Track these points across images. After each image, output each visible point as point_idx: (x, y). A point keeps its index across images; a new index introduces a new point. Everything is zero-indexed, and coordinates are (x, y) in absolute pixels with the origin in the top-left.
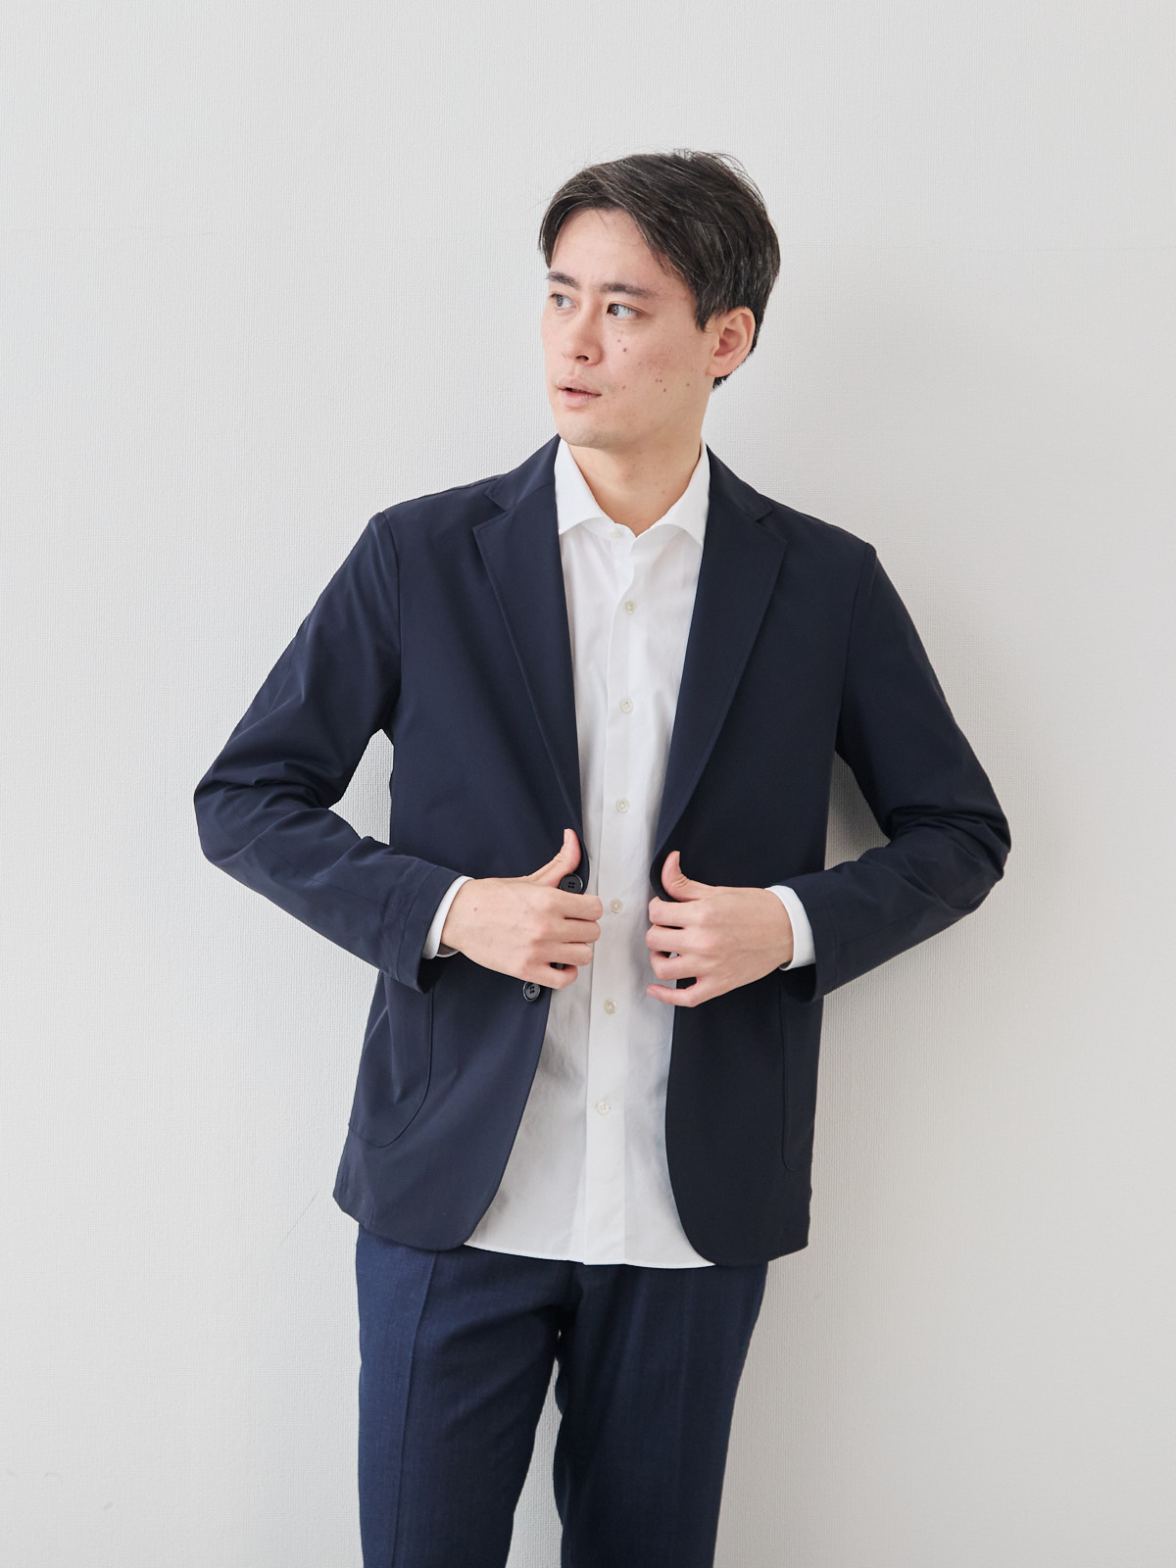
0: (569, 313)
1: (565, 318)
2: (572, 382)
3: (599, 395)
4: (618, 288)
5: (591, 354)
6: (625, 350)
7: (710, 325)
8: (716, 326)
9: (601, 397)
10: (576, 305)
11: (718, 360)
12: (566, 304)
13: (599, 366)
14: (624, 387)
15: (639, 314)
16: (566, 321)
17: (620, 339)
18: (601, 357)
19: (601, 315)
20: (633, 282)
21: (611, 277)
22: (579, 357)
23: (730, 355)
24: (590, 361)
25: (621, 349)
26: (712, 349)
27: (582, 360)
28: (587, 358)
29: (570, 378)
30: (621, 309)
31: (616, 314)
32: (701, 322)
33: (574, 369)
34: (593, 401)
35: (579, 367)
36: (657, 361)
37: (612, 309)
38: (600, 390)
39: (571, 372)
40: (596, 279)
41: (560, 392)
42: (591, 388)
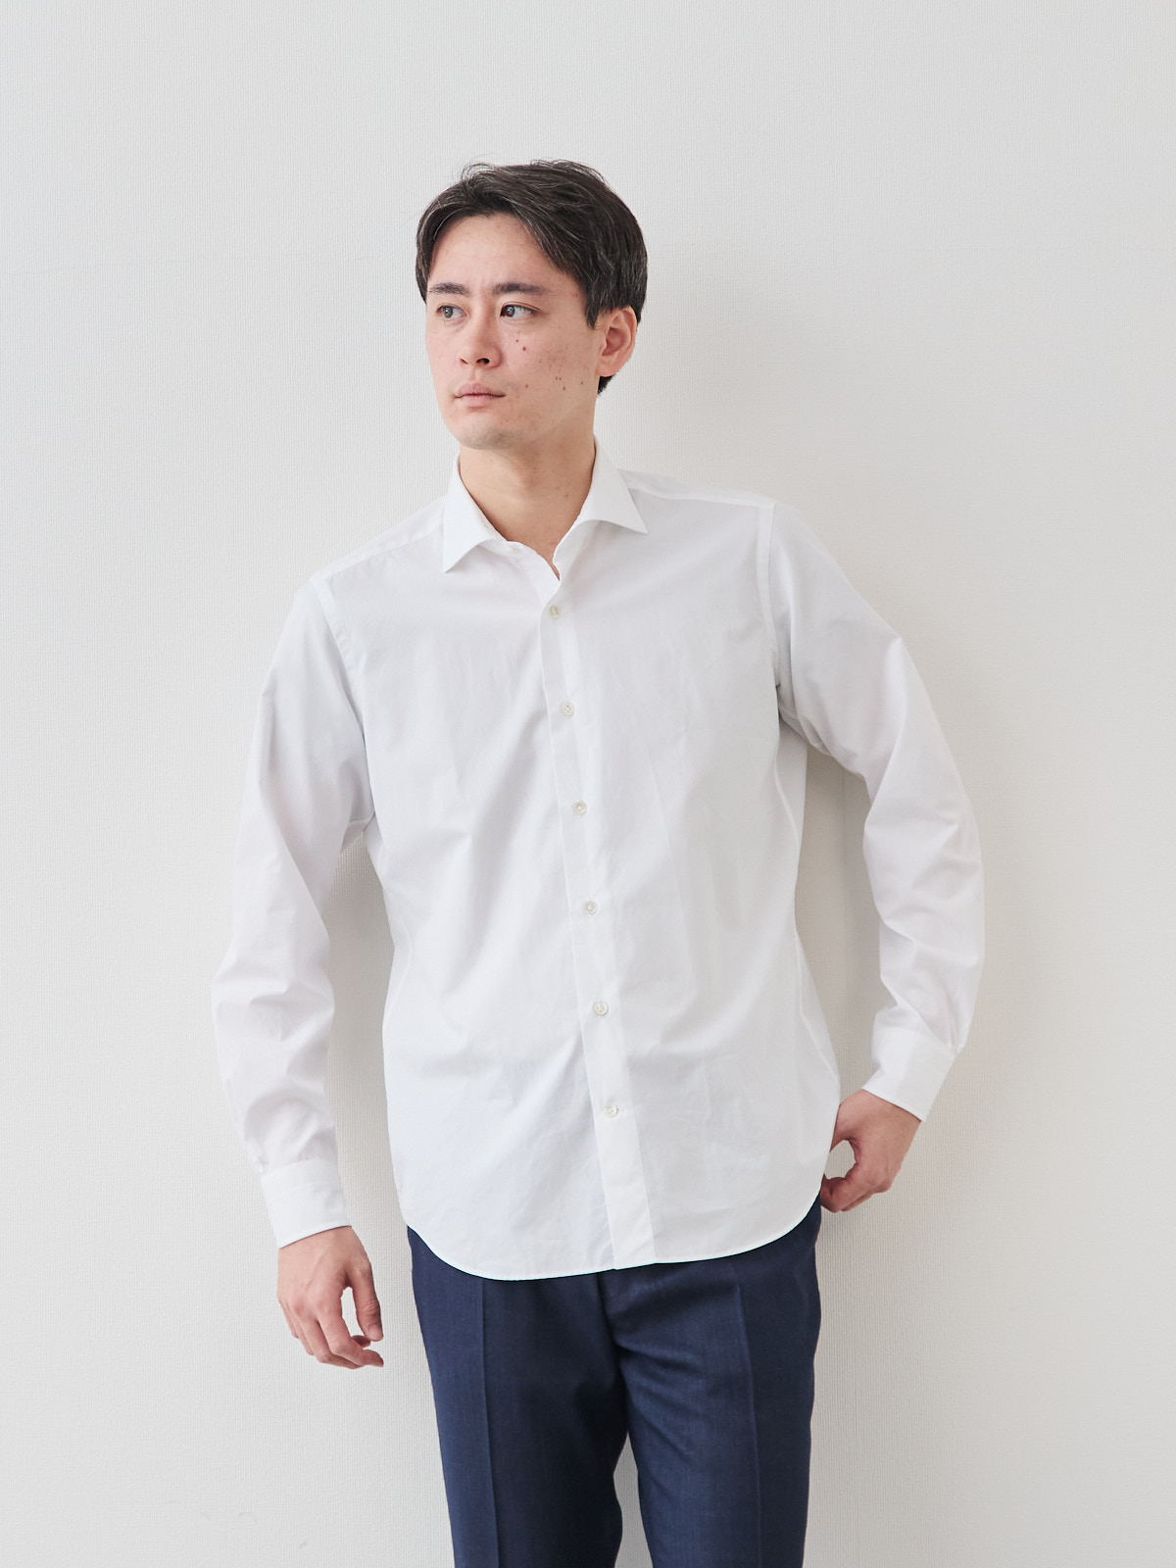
0: (460, 322)
1: (458, 327)
2: (475, 386)
3: (502, 396)
4: (511, 288)
5: (491, 356)
6: (524, 349)
7: (599, 322)
8: (605, 321)
9: (505, 398)
10: (465, 313)
11: (606, 359)
12: (456, 314)
13: (499, 369)
14: (527, 386)
15: (534, 312)
16: (458, 331)
17: (517, 340)
18: (501, 360)
19: (495, 318)
20: (525, 280)
21: (502, 278)
22: (479, 361)
23: (617, 353)
24: (490, 364)
25: (519, 347)
26: (600, 348)
27: (482, 363)
28: (486, 361)
29: (472, 383)
30: (517, 310)
31: (511, 316)
32: (591, 320)
33: (474, 374)
34: (496, 401)
35: (479, 373)
36: (552, 359)
37: (504, 312)
38: (503, 391)
39: (473, 377)
40: (487, 282)
41: (458, 400)
42: (495, 388)
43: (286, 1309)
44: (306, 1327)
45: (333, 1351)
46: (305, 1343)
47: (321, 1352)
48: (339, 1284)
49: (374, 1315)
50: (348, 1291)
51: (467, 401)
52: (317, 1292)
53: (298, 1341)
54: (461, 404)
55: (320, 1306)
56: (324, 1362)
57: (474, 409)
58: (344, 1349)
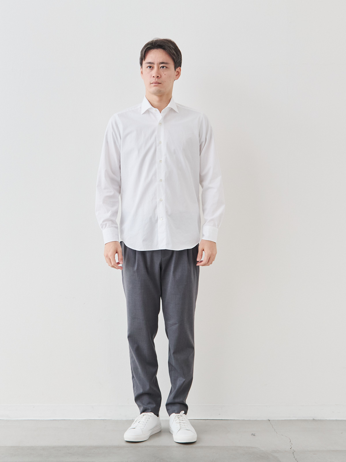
2: (156, 82)
3: (161, 83)
4: (163, 63)
5: (159, 76)
7: (176, 70)
8: (177, 70)
10: (153, 68)
12: (152, 68)
14: (165, 82)
15: (167, 68)
16: (151, 71)
18: (161, 77)
19: (159, 69)
21: (161, 61)
24: (159, 77)
25: (164, 74)
26: (176, 75)
28: (158, 77)
29: (155, 81)
30: (164, 67)
32: (175, 70)
34: (160, 84)
35: (157, 79)
36: (169, 76)
37: (161, 67)
39: (156, 80)
40: (158, 62)
41: (152, 84)
42: (160, 82)
43: (105, 257)
44: (108, 260)
45: (113, 265)
46: (108, 264)
47: (111, 265)
48: (115, 252)
49: (122, 259)
50: (117, 254)
51: (154, 84)
52: (110, 254)
53: (107, 263)
54: (152, 85)
55: (111, 256)
56: (111, 267)
57: (155, 86)
58: (114, 265)
